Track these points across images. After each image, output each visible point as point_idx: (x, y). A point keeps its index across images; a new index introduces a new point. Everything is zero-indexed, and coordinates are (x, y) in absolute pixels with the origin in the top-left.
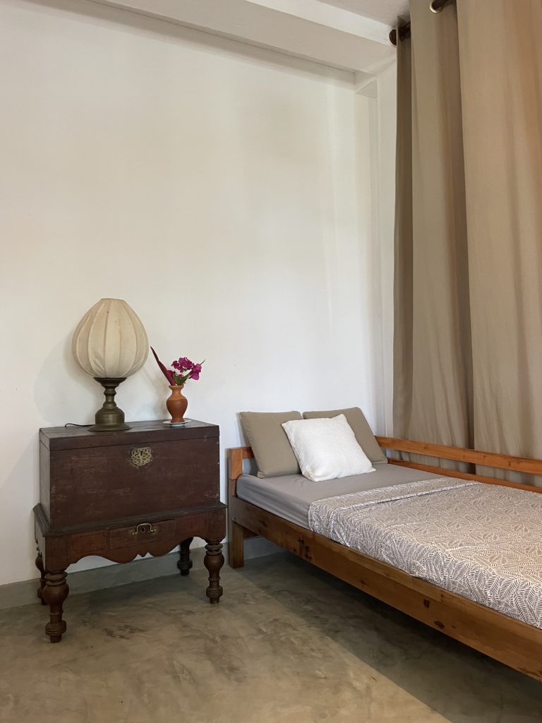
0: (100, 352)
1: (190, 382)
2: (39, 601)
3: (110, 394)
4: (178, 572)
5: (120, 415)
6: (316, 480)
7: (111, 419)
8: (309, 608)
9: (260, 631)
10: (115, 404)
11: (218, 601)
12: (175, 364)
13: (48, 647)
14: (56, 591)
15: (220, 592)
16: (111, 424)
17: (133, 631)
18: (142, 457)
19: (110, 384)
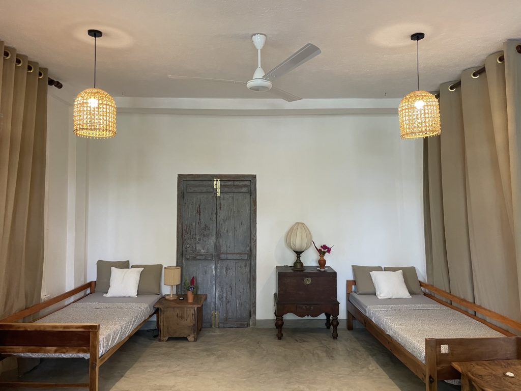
0: (294, 243)
1: (327, 254)
2: (275, 327)
3: (298, 257)
4: (326, 327)
5: (302, 264)
6: (380, 298)
7: (299, 266)
8: (370, 347)
9: (347, 350)
10: (300, 260)
11: (336, 338)
12: (321, 247)
13: (277, 340)
14: (280, 323)
15: (337, 335)
16: (299, 268)
17: (304, 341)
18: (308, 281)
19: (299, 253)
